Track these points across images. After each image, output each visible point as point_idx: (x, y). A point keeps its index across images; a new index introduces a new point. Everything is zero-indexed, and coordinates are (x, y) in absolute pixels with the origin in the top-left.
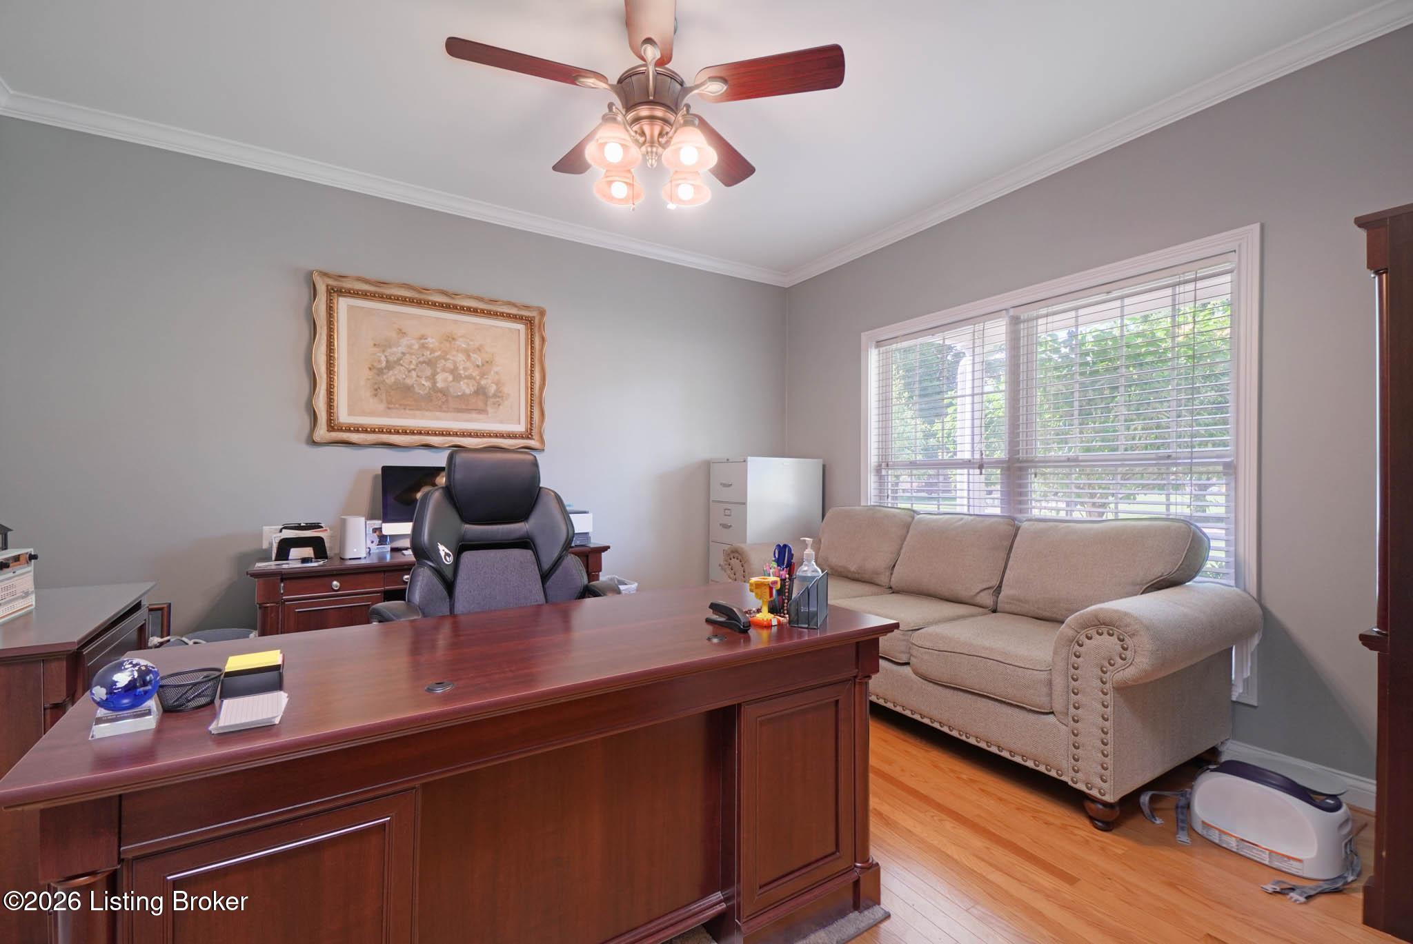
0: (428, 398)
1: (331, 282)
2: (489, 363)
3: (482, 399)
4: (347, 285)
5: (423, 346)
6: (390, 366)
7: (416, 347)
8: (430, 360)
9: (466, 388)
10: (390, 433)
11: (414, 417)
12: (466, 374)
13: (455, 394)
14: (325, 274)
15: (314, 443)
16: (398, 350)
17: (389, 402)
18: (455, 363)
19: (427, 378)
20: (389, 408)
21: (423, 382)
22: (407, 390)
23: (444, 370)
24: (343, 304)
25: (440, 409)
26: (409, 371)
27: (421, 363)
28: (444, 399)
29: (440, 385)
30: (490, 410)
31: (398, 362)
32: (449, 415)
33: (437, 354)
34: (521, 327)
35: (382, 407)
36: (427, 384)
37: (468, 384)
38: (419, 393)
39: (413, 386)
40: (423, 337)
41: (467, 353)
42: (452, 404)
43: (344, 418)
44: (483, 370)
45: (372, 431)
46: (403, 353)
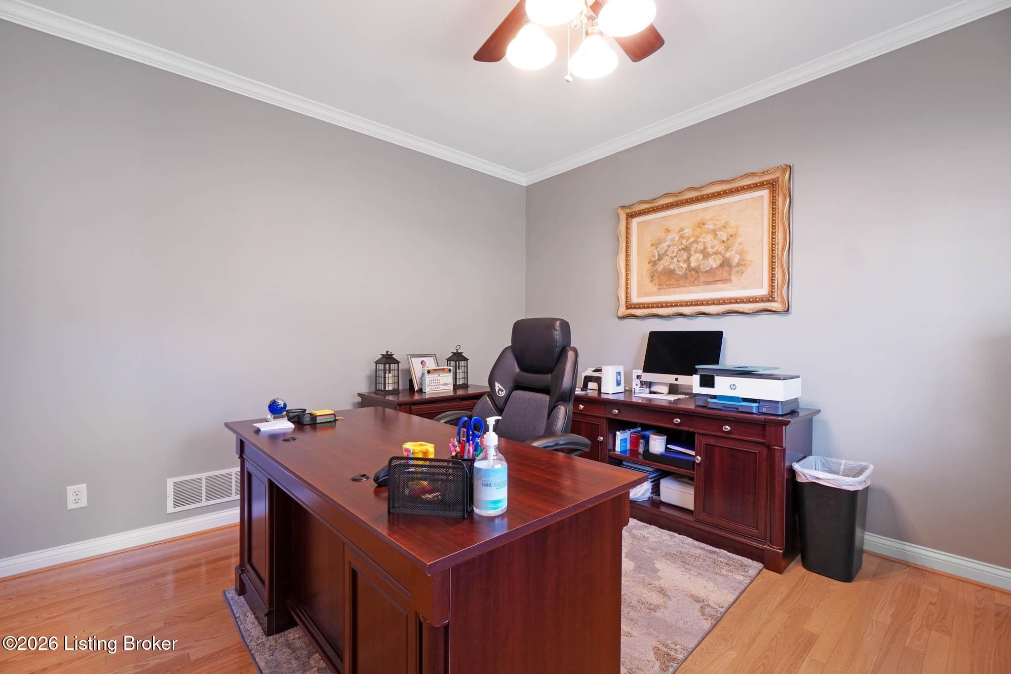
0: (685, 277)
1: (628, 211)
2: (733, 236)
3: (726, 270)
4: (637, 208)
5: (682, 237)
6: (660, 259)
7: (677, 239)
8: (686, 247)
9: (713, 262)
10: (658, 307)
11: (675, 293)
12: (714, 250)
13: (705, 270)
14: (623, 207)
15: (618, 318)
16: (665, 245)
17: (660, 285)
18: (704, 243)
19: (685, 261)
20: (660, 289)
21: (682, 265)
22: (670, 273)
23: (696, 252)
24: (635, 221)
25: (693, 284)
26: (672, 259)
27: (680, 250)
28: (696, 276)
29: (693, 265)
30: (733, 278)
31: (665, 254)
32: (701, 288)
33: (691, 240)
34: (764, 193)
35: (655, 289)
36: (684, 266)
37: (715, 260)
38: (679, 274)
39: (674, 270)
40: (682, 230)
41: (714, 233)
42: (702, 279)
43: (635, 299)
44: (727, 244)
45: (648, 307)
46: (669, 246)
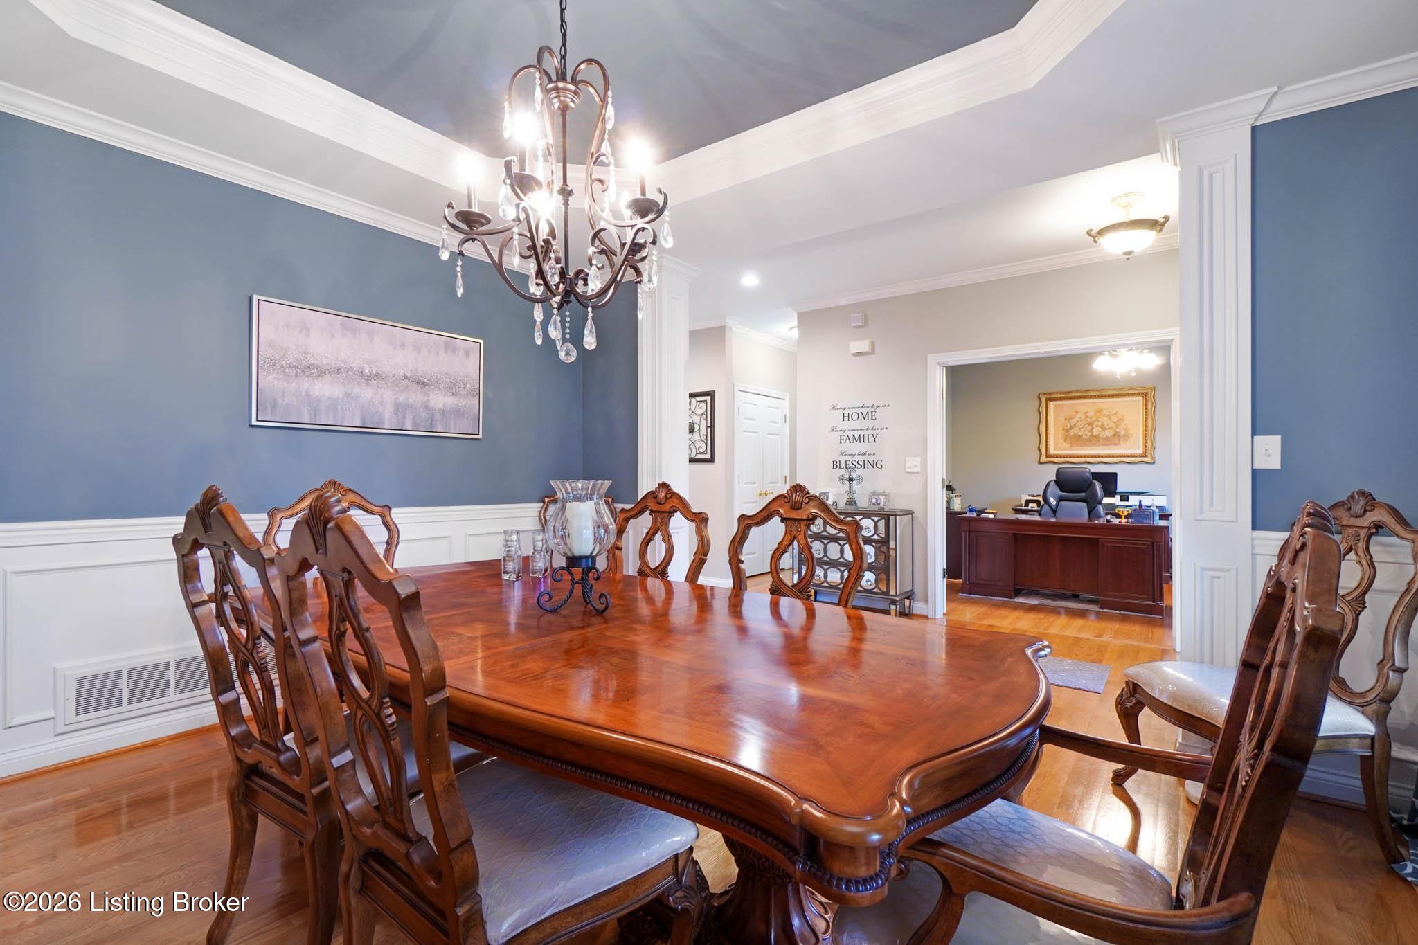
0: (1089, 440)
1: (1048, 397)
2: (1121, 419)
3: (1116, 438)
4: (1054, 396)
5: (1087, 417)
6: (1071, 428)
7: (1083, 417)
8: (1090, 422)
9: (1108, 433)
10: (1071, 457)
11: (1082, 449)
12: (1109, 426)
13: (1102, 437)
14: (1044, 394)
15: (1040, 463)
16: (1075, 420)
17: (1071, 444)
18: (1103, 422)
19: (1089, 431)
20: (1071, 446)
21: (1087, 433)
22: (1078, 437)
23: (1097, 426)
24: (1052, 404)
25: (1095, 445)
26: (1080, 429)
27: (1086, 424)
28: (1097, 440)
29: (1095, 434)
30: (1121, 443)
31: (1075, 425)
32: (1100, 447)
33: (1094, 419)
34: (1140, 399)
35: (1068, 446)
36: (1089, 433)
37: (1109, 432)
38: (1084, 438)
39: (1081, 435)
40: (1087, 412)
41: (1109, 416)
42: (1101, 442)
43: (1052, 452)
44: (1117, 424)
45: (1064, 457)
46: (1078, 421)
